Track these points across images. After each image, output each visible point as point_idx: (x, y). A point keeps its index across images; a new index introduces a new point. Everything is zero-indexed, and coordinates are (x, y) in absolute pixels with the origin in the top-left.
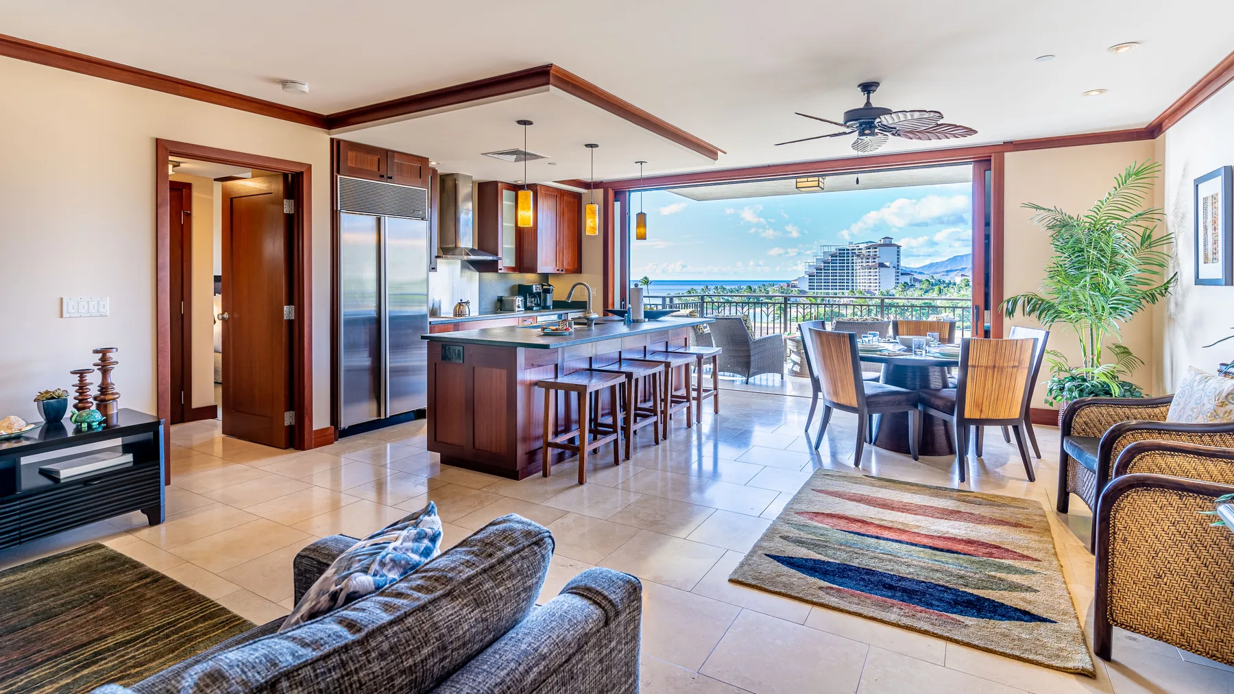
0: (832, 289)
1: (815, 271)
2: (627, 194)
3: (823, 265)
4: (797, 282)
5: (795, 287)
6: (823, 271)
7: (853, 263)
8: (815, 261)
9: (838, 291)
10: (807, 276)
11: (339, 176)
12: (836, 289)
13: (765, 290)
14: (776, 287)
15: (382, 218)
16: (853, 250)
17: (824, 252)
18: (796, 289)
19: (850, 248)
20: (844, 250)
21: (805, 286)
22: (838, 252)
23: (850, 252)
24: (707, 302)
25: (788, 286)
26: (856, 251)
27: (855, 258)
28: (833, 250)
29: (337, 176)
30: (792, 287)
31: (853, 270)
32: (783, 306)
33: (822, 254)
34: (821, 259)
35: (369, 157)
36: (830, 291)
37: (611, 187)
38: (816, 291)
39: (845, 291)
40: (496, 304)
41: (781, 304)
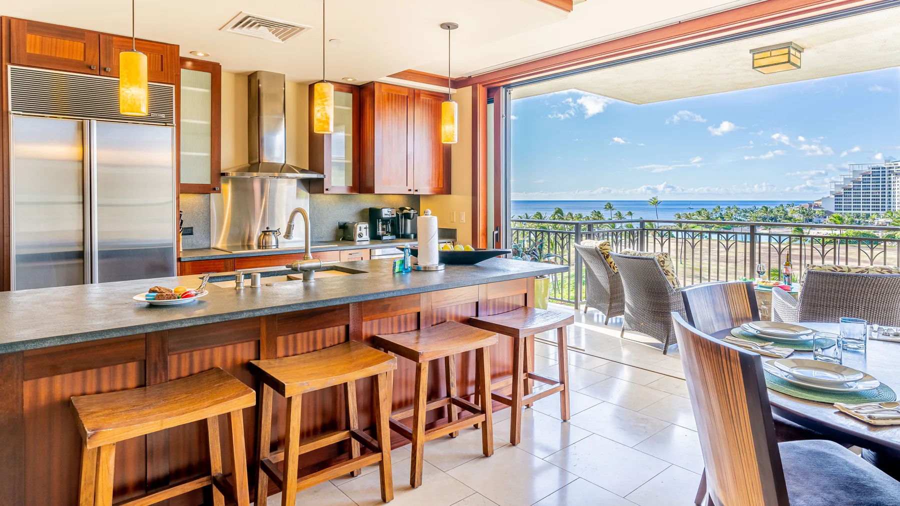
0: (863, 210)
1: (842, 191)
2: (503, 91)
3: (852, 184)
4: (821, 203)
5: (818, 207)
6: (852, 191)
7: (890, 182)
8: (842, 180)
9: (871, 212)
10: (833, 196)
11: (9, 67)
12: (869, 210)
13: (783, 210)
14: (796, 208)
15: (86, 123)
16: (890, 168)
17: (854, 171)
18: (820, 210)
19: (886, 167)
20: (879, 168)
21: (831, 207)
22: (871, 170)
23: (886, 170)
24: (647, 230)
25: (810, 206)
26: (894, 170)
27: (892, 177)
28: (865, 169)
29: (6, 67)
30: (815, 207)
31: (890, 189)
32: (748, 237)
33: (851, 173)
34: (850, 178)
35: (67, 42)
36: (861, 212)
37: (480, 83)
38: (843, 212)
39: (880, 212)
40: (337, 231)
41: (746, 234)
